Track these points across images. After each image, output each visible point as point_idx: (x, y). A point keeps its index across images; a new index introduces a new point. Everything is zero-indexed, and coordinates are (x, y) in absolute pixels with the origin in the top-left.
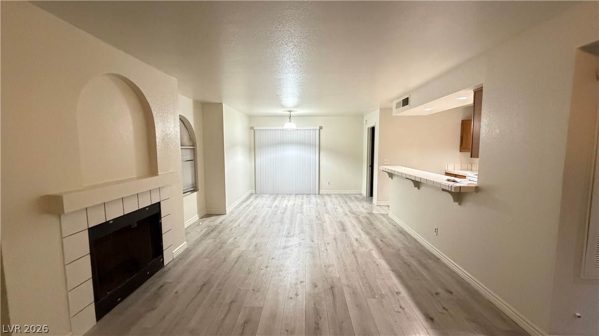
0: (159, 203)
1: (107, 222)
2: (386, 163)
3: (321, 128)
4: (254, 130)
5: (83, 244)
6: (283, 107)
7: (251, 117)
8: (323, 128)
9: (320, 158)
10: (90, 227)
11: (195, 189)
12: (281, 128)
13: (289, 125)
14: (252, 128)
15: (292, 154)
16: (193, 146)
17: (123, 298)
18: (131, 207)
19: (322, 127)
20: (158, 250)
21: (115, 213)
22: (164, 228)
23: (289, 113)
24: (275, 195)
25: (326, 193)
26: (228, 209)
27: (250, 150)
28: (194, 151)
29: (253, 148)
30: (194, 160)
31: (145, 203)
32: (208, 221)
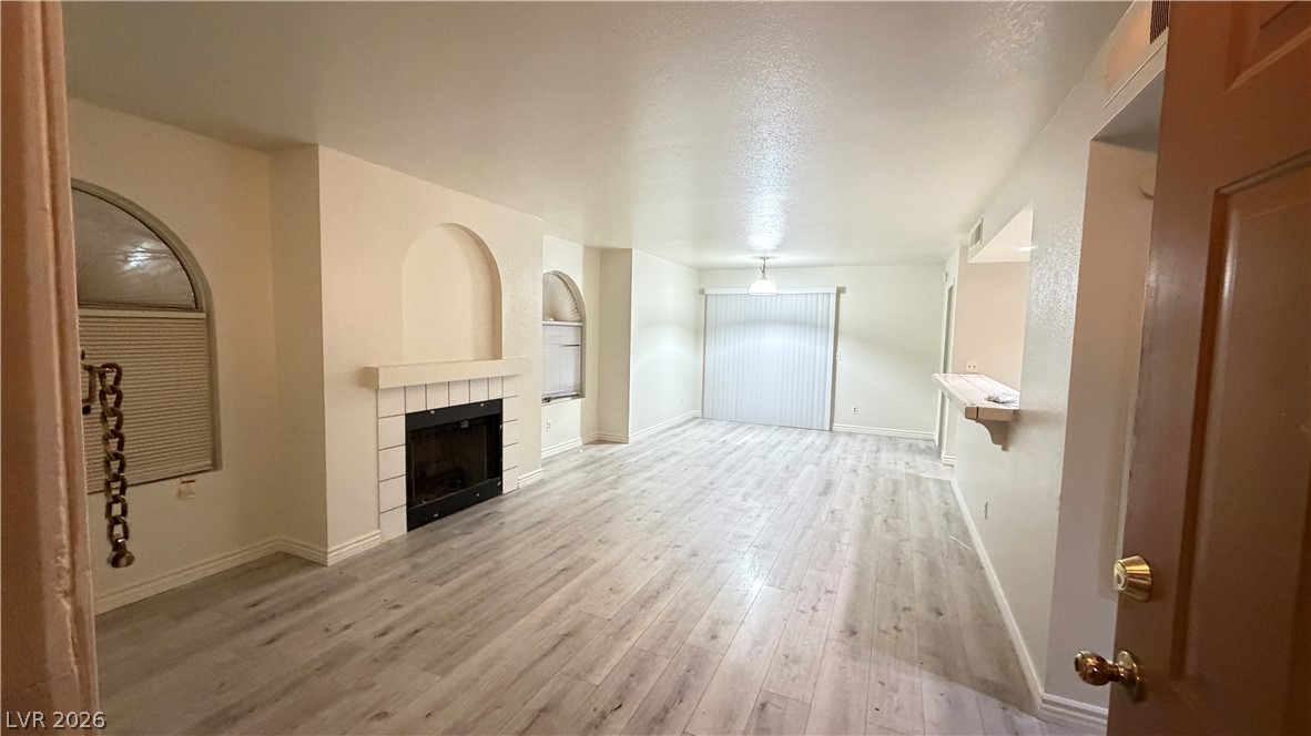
0: (501, 400)
1: (428, 412)
2: (972, 369)
3: (840, 291)
4: (706, 296)
5: (397, 432)
6: (750, 250)
7: (701, 271)
8: (848, 290)
9: (838, 354)
10: (408, 412)
11: (579, 394)
12: (744, 291)
13: (762, 286)
14: (702, 292)
15: (774, 342)
16: (581, 321)
17: (442, 516)
18: (460, 398)
19: (844, 288)
20: (496, 470)
21: (438, 401)
22: (506, 439)
23: (762, 261)
24: (739, 422)
25: (847, 430)
26: (633, 436)
27: (696, 333)
28: (582, 329)
29: (702, 329)
30: (581, 346)
31: (480, 395)
32: (594, 450)
